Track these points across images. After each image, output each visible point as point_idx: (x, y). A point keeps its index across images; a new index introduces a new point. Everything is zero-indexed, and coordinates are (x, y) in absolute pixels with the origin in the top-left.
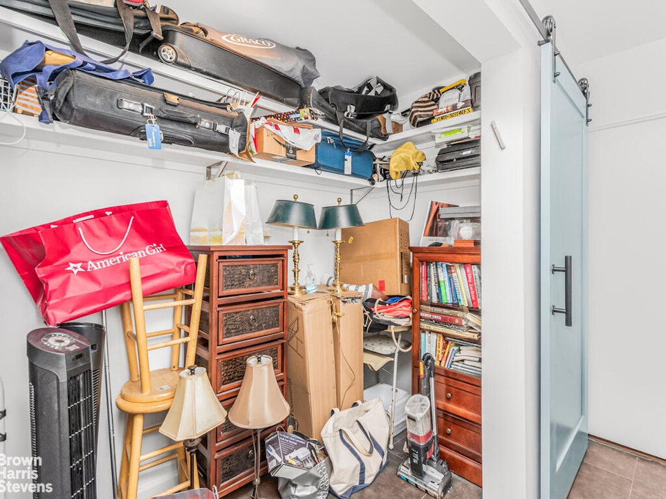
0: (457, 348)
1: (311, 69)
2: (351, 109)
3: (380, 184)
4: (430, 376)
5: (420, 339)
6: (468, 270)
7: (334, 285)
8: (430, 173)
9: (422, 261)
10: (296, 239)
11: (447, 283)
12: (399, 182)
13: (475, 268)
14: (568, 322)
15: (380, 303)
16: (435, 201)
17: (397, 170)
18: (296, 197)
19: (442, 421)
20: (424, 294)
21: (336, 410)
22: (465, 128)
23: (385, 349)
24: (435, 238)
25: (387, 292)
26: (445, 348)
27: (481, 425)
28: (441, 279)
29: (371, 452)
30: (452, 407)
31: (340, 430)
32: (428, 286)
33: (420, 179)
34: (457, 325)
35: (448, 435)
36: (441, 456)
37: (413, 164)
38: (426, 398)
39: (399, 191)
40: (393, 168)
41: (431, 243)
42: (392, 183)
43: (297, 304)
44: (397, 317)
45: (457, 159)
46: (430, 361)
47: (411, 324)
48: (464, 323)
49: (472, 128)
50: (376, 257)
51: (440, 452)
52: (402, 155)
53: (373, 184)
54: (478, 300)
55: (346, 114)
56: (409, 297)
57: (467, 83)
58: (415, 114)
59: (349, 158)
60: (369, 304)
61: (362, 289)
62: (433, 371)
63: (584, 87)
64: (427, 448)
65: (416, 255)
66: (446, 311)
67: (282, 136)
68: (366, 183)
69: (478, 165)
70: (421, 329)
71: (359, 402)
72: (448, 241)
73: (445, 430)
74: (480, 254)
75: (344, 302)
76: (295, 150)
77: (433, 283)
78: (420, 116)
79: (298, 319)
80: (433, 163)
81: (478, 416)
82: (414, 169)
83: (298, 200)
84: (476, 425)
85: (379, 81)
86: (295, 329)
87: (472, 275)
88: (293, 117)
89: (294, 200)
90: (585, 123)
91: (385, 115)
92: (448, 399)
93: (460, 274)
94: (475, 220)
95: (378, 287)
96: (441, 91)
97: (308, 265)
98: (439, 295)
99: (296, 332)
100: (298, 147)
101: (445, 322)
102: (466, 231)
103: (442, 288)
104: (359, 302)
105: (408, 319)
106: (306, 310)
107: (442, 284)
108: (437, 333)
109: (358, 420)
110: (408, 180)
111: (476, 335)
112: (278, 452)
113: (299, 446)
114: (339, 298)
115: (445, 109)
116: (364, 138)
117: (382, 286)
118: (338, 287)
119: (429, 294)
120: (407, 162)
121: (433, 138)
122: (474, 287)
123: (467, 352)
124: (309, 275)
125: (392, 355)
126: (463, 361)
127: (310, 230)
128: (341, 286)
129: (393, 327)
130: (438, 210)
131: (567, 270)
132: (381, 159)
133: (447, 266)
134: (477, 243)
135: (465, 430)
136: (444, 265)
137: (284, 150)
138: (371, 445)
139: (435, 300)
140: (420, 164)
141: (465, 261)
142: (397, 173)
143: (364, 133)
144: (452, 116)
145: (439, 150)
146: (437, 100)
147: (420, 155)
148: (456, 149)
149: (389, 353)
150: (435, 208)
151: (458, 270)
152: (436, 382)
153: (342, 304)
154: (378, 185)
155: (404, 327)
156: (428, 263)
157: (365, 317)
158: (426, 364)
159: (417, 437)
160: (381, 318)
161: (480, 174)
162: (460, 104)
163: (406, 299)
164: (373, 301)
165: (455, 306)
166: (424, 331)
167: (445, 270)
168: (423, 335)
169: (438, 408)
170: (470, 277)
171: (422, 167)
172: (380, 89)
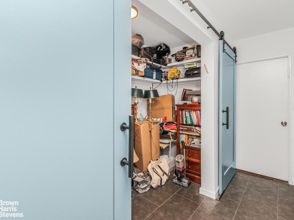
0: (192, 139)
1: (142, 42)
2: (155, 55)
3: (164, 82)
4: (183, 148)
5: (179, 136)
6: (196, 113)
7: (149, 118)
8: (183, 78)
9: (180, 109)
10: (136, 102)
11: (189, 117)
12: (171, 81)
13: (198, 112)
14: (228, 128)
15: (165, 124)
16: (185, 88)
17: (170, 77)
18: (136, 87)
19: (187, 164)
20: (181, 121)
21: (151, 161)
22: (195, 64)
23: (167, 141)
24: (184, 101)
25: (167, 121)
26: (188, 139)
27: (201, 164)
28: (187, 116)
29: (163, 175)
30: (191, 159)
31: (153, 168)
32: (182, 118)
33: (179, 80)
34: (192, 131)
35: (189, 169)
36: (187, 176)
37: (176, 74)
38: (182, 155)
39: (172, 84)
40: (169, 76)
41: (183, 103)
42: (169, 81)
43: (138, 124)
44: (171, 129)
45: (192, 74)
46: (183, 143)
47: (176, 131)
48: (195, 130)
49: (198, 64)
50: (163, 108)
51: (187, 174)
52: (172, 71)
53: (162, 82)
54: (200, 122)
55: (153, 57)
56: (175, 122)
57: (196, 47)
58: (177, 57)
59: (155, 73)
60: (161, 125)
61: (159, 120)
62: (184, 147)
63: (234, 50)
64: (183, 172)
65: (178, 107)
66: (188, 127)
67: (134, 67)
68: (159, 81)
69: (200, 76)
70: (180, 133)
71: (159, 159)
72: (189, 102)
73: (188, 167)
74: (200, 107)
75: (153, 124)
76: (138, 71)
77: (184, 117)
78: (179, 58)
79: (138, 130)
80: (184, 75)
81: (199, 161)
82: (177, 77)
83: (137, 88)
84: (199, 164)
85: (164, 44)
86: (137, 133)
87: (198, 114)
88: (139, 60)
89: (135, 88)
90: (235, 62)
91: (166, 57)
92: (189, 157)
93: (193, 114)
94: (199, 95)
95: (164, 119)
96: (187, 49)
97: (140, 111)
98: (186, 121)
99: (137, 134)
100: (139, 70)
101: (188, 130)
102: (195, 99)
103: (187, 119)
104: (158, 124)
105: (175, 130)
106: (141, 126)
107: (187, 117)
108: (185, 134)
109: (159, 165)
110: (175, 81)
111: (199, 134)
112: (135, 173)
113: (140, 172)
114: (152, 123)
115: (188, 56)
116: (159, 65)
117: (166, 118)
118: (150, 119)
119: (183, 121)
120: (174, 74)
121: (184, 66)
122: (198, 118)
123: (196, 140)
124: (141, 115)
125: (169, 144)
126: (194, 143)
127: (141, 99)
128: (151, 118)
129: (170, 132)
130: (185, 91)
131: (227, 111)
132: (164, 72)
133: (189, 111)
134: (200, 103)
135: (195, 166)
136: (188, 111)
137: (135, 71)
138: (163, 173)
139: (185, 123)
140: (179, 75)
141: (195, 109)
142: (170, 78)
143: (160, 64)
144: (191, 59)
145: (186, 70)
146: (185, 53)
147: (179, 71)
148: (192, 70)
149: (168, 143)
150: (184, 91)
151: (193, 112)
152: (186, 151)
153: (153, 125)
154: (163, 82)
155: (174, 133)
156: (182, 110)
157: (160, 129)
158: (182, 144)
159: (180, 168)
160: (166, 130)
161: (201, 80)
162: (193, 55)
163: (174, 123)
164: (163, 124)
165: (192, 125)
166: (181, 134)
167: (188, 113)
168: (180, 135)
169: (186, 160)
170: (197, 115)
171: (180, 76)
172: (164, 47)
